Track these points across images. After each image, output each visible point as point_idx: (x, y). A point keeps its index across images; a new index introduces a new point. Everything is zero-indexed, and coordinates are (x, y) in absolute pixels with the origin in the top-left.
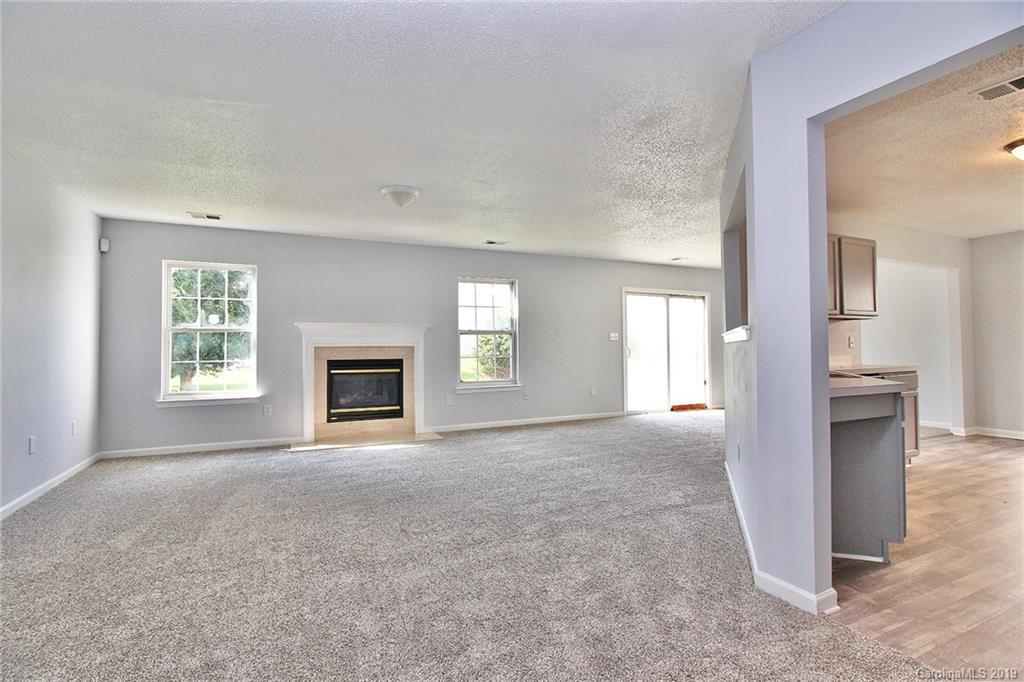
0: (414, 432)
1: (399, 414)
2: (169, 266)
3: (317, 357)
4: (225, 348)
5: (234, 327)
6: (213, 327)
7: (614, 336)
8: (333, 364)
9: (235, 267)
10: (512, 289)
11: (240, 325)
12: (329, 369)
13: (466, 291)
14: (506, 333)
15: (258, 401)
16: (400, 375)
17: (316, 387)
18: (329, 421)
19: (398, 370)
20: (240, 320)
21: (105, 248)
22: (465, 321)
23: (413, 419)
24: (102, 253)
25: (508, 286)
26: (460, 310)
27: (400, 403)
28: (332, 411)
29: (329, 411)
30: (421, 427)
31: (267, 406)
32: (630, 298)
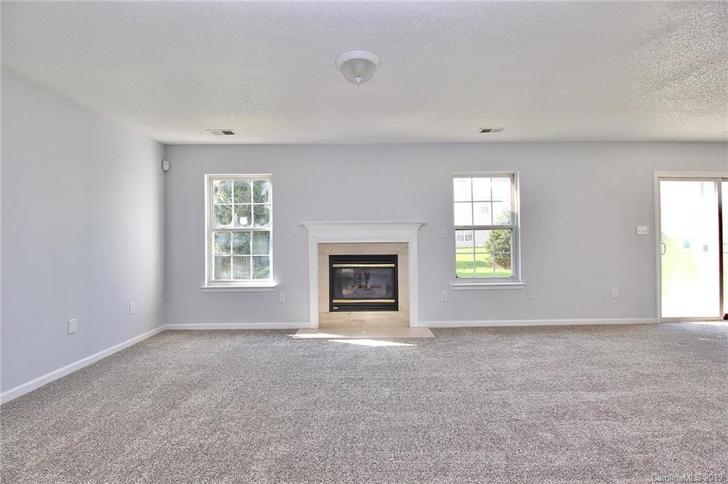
0: (409, 326)
1: (394, 307)
2: (211, 180)
3: (320, 253)
4: (251, 244)
5: (258, 227)
6: (243, 227)
7: (643, 230)
8: (334, 259)
9: (258, 176)
10: (513, 181)
11: (262, 225)
12: (331, 262)
13: (461, 187)
14: (506, 228)
15: (274, 290)
16: (395, 270)
17: (320, 279)
18: (331, 310)
19: (394, 265)
20: (263, 220)
21: (166, 168)
22: (461, 216)
23: (408, 313)
24: (165, 171)
25: (508, 180)
26: (456, 206)
27: (395, 296)
28: (334, 301)
29: (331, 302)
30: (415, 322)
31: (281, 294)
32: (663, 184)
